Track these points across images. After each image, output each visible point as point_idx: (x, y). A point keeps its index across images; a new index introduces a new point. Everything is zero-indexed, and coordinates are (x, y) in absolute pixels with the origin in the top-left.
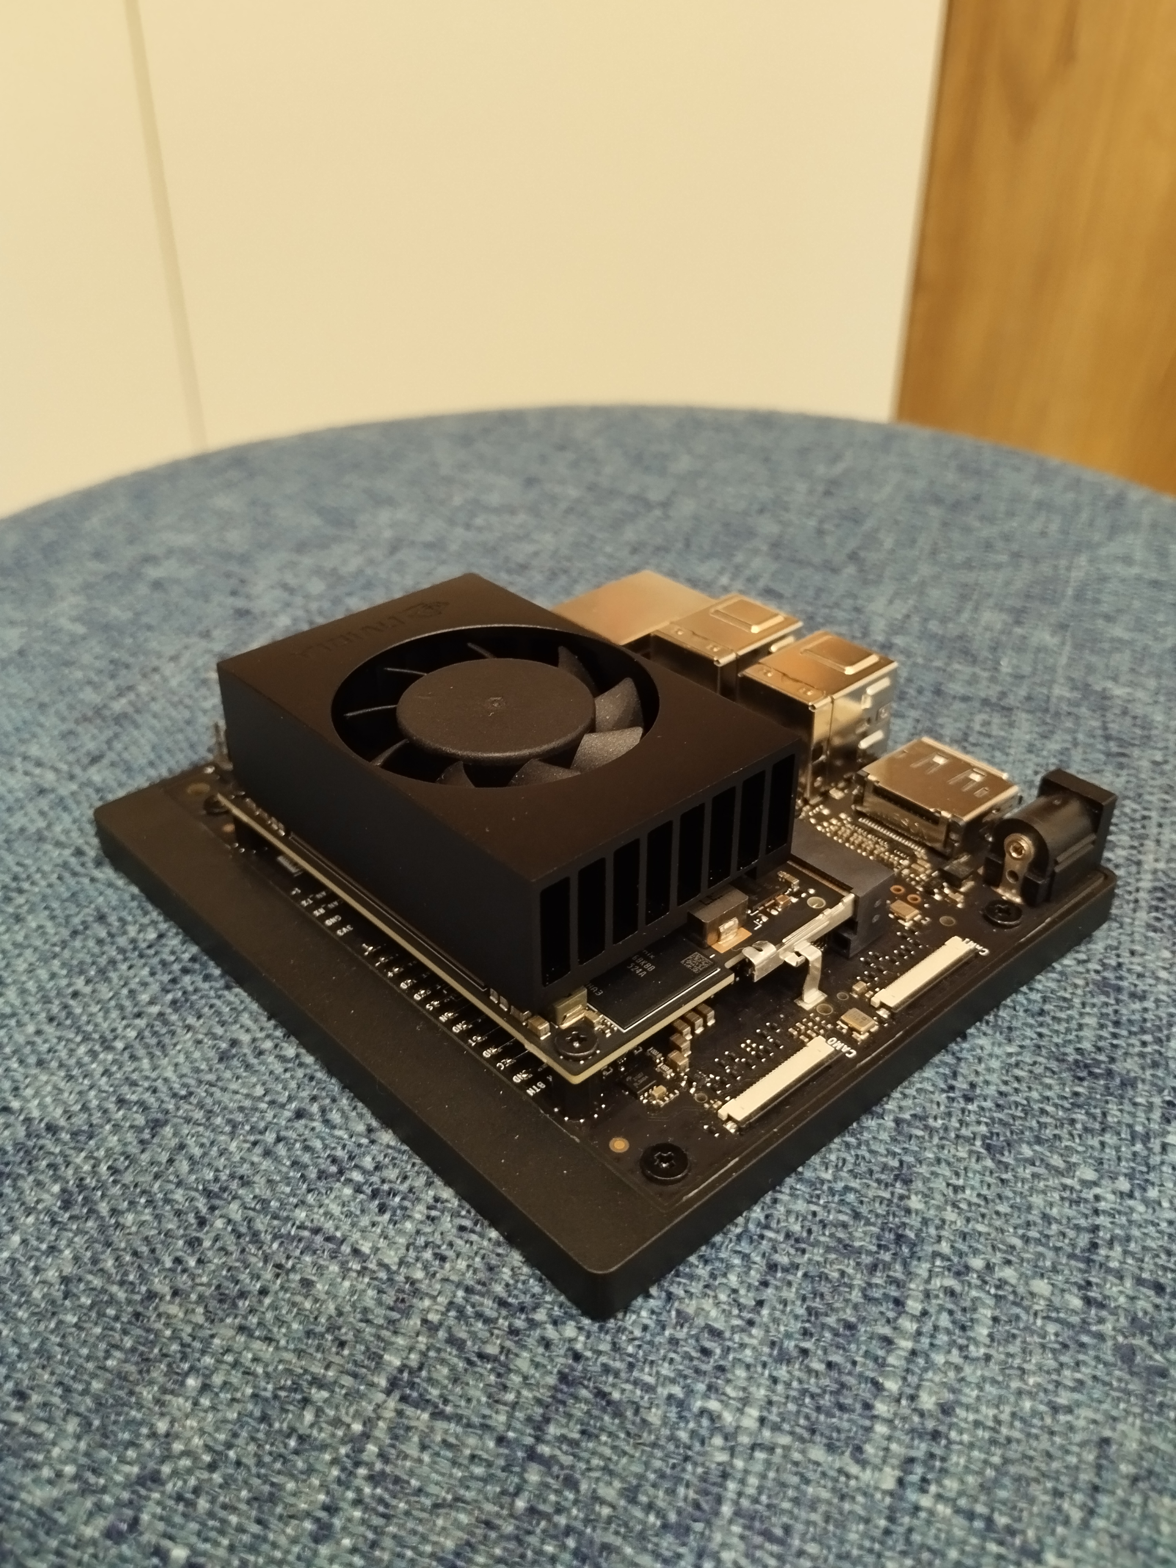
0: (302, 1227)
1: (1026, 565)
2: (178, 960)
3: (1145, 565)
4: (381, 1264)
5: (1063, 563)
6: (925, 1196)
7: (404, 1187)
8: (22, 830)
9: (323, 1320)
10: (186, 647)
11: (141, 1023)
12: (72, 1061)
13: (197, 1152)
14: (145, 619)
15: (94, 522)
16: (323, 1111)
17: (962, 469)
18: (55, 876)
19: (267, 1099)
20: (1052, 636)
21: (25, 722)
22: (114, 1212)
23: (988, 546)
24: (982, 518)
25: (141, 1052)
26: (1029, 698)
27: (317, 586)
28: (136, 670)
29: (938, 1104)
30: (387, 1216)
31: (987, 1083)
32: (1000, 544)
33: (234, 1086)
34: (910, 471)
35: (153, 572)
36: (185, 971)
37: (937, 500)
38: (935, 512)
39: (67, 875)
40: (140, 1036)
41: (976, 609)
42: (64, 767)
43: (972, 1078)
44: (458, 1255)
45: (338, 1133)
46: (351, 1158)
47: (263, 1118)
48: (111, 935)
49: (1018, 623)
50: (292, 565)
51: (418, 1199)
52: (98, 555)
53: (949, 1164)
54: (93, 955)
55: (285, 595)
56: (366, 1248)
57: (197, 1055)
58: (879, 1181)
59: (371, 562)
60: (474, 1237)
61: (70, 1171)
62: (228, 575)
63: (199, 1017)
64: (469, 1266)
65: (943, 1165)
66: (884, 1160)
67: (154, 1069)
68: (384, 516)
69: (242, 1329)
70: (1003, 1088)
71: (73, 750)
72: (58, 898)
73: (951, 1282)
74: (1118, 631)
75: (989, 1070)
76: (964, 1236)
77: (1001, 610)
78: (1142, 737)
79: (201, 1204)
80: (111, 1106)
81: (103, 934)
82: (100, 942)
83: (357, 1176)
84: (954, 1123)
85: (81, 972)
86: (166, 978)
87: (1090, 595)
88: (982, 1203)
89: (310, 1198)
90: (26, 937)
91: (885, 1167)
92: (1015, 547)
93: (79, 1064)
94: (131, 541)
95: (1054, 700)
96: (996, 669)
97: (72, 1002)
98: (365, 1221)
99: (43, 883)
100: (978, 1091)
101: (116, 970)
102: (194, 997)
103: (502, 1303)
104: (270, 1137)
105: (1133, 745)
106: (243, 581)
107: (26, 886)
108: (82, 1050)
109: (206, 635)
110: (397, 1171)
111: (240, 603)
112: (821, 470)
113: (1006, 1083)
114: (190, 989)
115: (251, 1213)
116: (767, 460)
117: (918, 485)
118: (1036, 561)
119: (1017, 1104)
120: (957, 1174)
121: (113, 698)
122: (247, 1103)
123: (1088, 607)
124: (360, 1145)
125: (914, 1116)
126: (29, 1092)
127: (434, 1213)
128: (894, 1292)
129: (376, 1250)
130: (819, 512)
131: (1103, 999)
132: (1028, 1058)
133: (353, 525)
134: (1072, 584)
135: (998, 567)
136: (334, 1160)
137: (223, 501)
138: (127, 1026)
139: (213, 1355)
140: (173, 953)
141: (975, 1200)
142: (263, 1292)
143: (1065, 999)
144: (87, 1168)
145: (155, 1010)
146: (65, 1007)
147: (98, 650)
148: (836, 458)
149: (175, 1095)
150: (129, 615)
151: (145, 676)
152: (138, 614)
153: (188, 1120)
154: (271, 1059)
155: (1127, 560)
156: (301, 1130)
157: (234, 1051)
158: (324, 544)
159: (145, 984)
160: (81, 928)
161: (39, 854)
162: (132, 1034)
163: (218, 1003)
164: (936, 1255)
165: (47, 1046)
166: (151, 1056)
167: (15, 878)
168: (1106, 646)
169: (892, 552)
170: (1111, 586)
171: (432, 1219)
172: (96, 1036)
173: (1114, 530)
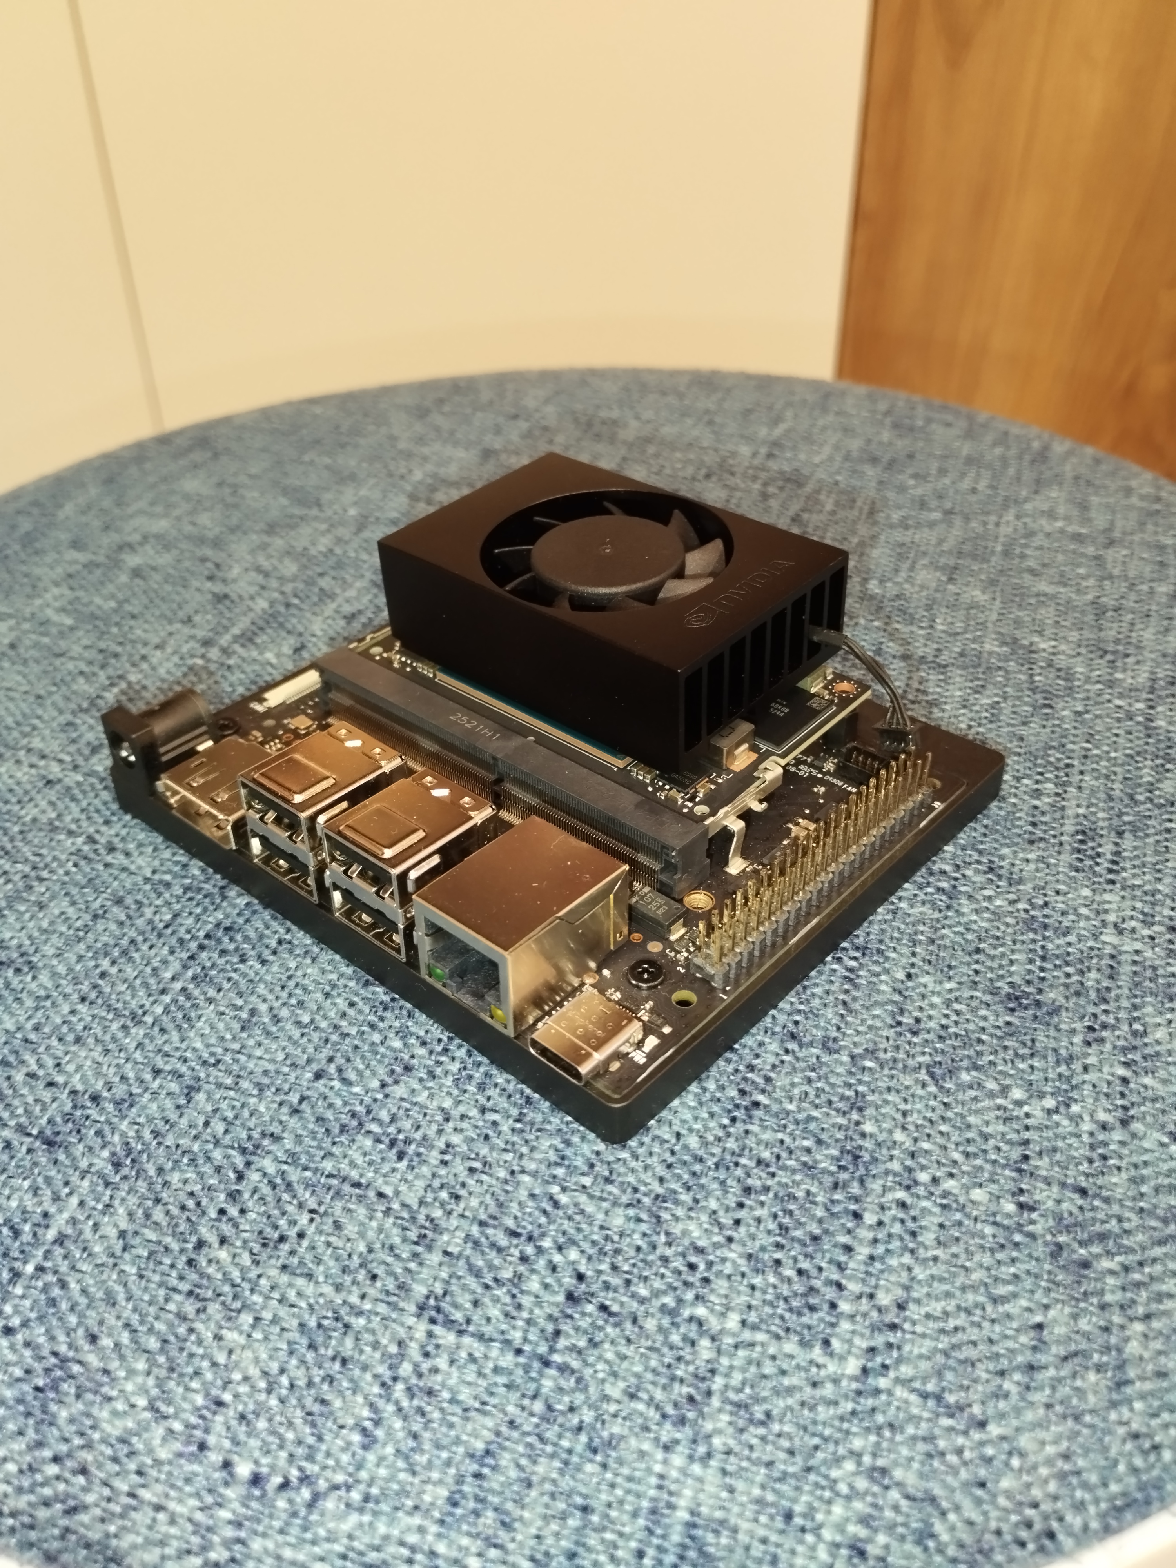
0: (330, 1176)
1: (958, 521)
2: (194, 938)
3: (1067, 518)
4: (404, 1205)
5: (993, 518)
6: (877, 1121)
7: (418, 1136)
8: (34, 820)
9: (355, 1257)
10: (171, 634)
11: (167, 999)
12: (108, 1038)
13: (230, 1114)
14: (128, 608)
15: (69, 509)
16: (340, 1070)
17: (896, 426)
18: (70, 864)
19: (288, 1062)
20: (984, 593)
21: (24, 715)
22: (160, 1170)
23: (923, 505)
24: (915, 476)
25: (170, 1026)
26: (962, 654)
27: (290, 568)
28: (124, 658)
29: (888, 1038)
30: (405, 1163)
31: (930, 1018)
32: (933, 504)
33: (258, 1052)
34: (847, 431)
35: (133, 560)
36: (202, 947)
37: (874, 460)
38: (870, 471)
39: (82, 863)
40: (167, 1011)
41: (912, 568)
42: (68, 759)
43: (917, 1014)
44: (470, 1194)
45: (356, 1089)
46: (369, 1112)
47: (286, 1081)
48: (129, 917)
49: (951, 580)
50: (264, 546)
51: (432, 1147)
52: (76, 545)
53: (898, 1091)
54: (115, 937)
55: (260, 579)
56: (388, 1191)
57: (221, 1026)
58: (838, 1110)
59: (339, 541)
60: (484, 1177)
61: (116, 1138)
62: (203, 560)
63: (219, 990)
64: (481, 1203)
65: (893, 1093)
66: (840, 1090)
67: (183, 1041)
68: (349, 494)
69: (284, 1267)
70: (944, 1021)
71: (74, 741)
72: (76, 884)
73: (901, 1194)
74: (1043, 586)
75: (932, 1006)
76: (913, 1155)
77: (937, 568)
78: (1066, 688)
79: (239, 1161)
80: (148, 1077)
81: (123, 917)
82: (121, 924)
83: (375, 1128)
84: (901, 1055)
85: (106, 954)
86: (185, 955)
87: (1018, 551)
88: (927, 1124)
89: (336, 1150)
90: (52, 923)
91: (842, 1098)
92: (948, 505)
93: (114, 1039)
94: (107, 528)
95: (985, 655)
96: (932, 627)
97: (101, 982)
98: (386, 1168)
99: (61, 871)
100: (922, 1026)
101: (137, 950)
102: (214, 973)
103: (514, 1234)
104: (294, 1098)
105: (1057, 696)
106: (217, 566)
107: (45, 874)
108: (115, 1026)
109: (188, 621)
110: (410, 1122)
111: (218, 588)
112: (763, 432)
113: (947, 1016)
114: (209, 964)
115: (285, 1167)
116: (710, 423)
117: (855, 445)
118: (967, 519)
119: (957, 1035)
120: (905, 1101)
121: (104, 689)
122: (271, 1067)
123: (1016, 561)
124: (375, 1100)
125: (866, 1050)
126: (71, 1068)
127: (447, 1157)
128: (853, 1207)
129: (397, 1193)
130: (763, 475)
131: (1031, 935)
132: (966, 994)
133: (318, 504)
134: (1001, 539)
135: (932, 525)
136: (354, 1115)
137: (192, 485)
138: (153, 1003)
139: (261, 1293)
140: (188, 931)
141: (920, 1122)
142: (301, 1236)
143: (998, 938)
144: (132, 1134)
145: (178, 986)
146: (95, 986)
147: (86, 642)
148: (777, 421)
149: (205, 1062)
150: (113, 604)
151: (134, 665)
152: (120, 603)
153: (219, 1085)
154: (289, 1026)
155: (1051, 515)
156: (322, 1089)
157: (254, 1020)
158: (292, 523)
159: (165, 962)
160: (101, 912)
161: (54, 843)
162: (159, 1010)
163: (234, 975)
164: (887, 1172)
165: (82, 1024)
166: (179, 1028)
167: (34, 868)
168: (1033, 601)
169: (833, 513)
170: (1038, 541)
171: (444, 1163)
172: (127, 1013)
173: (1039, 485)
